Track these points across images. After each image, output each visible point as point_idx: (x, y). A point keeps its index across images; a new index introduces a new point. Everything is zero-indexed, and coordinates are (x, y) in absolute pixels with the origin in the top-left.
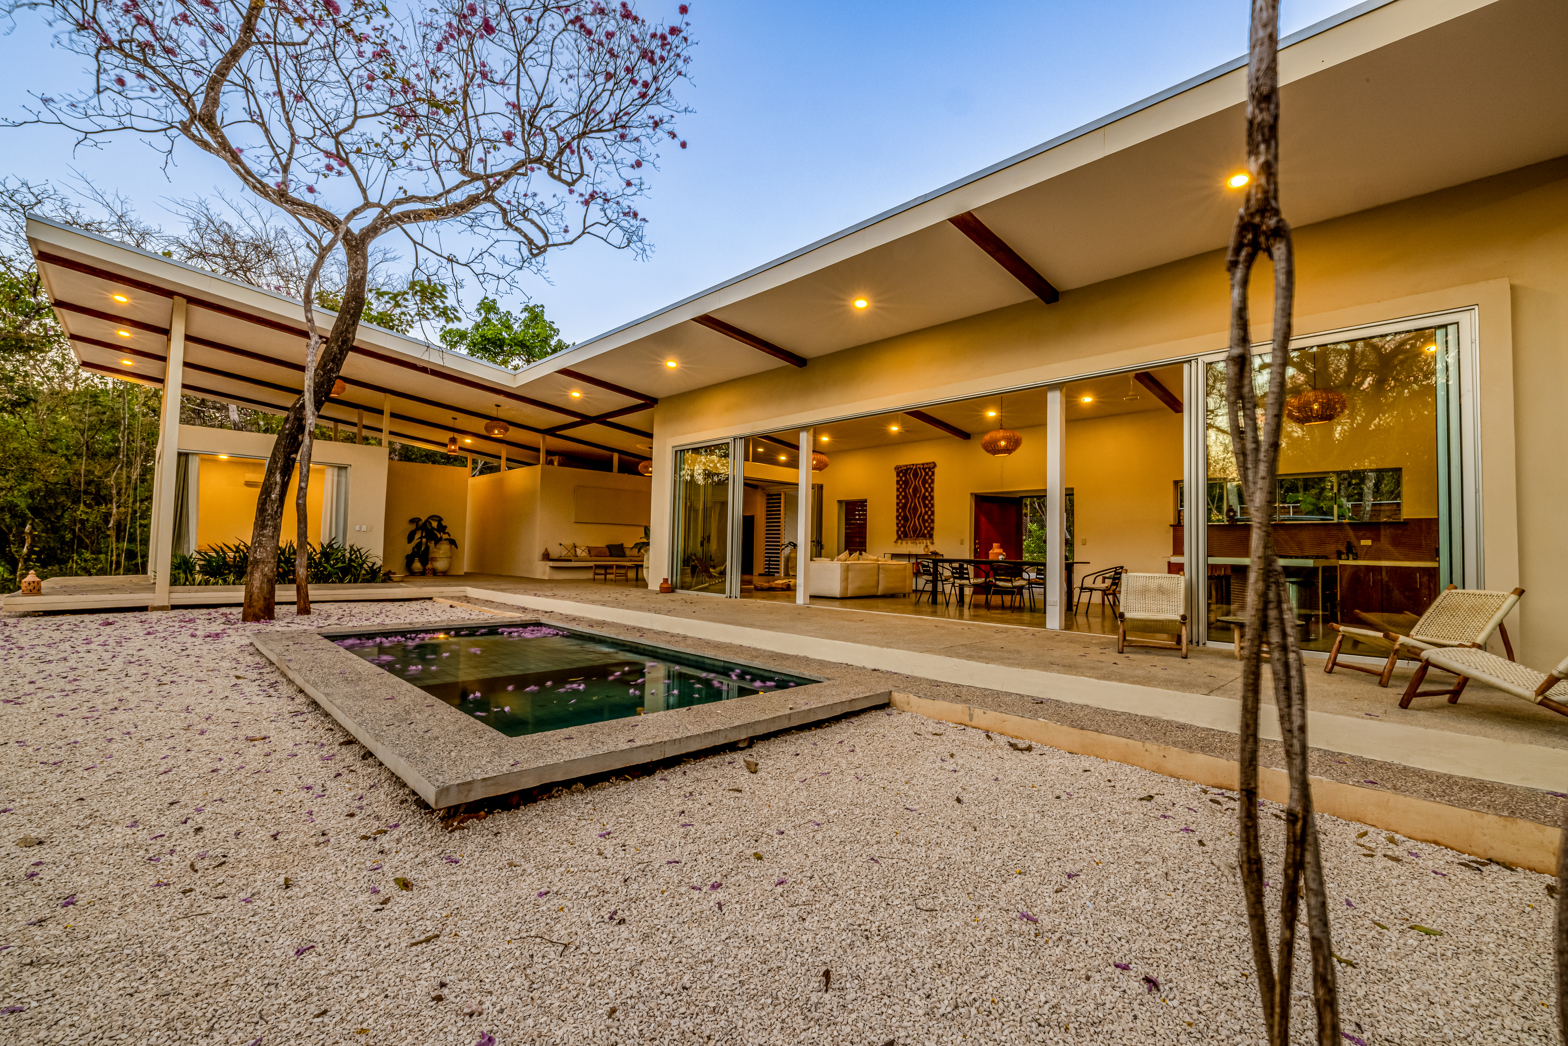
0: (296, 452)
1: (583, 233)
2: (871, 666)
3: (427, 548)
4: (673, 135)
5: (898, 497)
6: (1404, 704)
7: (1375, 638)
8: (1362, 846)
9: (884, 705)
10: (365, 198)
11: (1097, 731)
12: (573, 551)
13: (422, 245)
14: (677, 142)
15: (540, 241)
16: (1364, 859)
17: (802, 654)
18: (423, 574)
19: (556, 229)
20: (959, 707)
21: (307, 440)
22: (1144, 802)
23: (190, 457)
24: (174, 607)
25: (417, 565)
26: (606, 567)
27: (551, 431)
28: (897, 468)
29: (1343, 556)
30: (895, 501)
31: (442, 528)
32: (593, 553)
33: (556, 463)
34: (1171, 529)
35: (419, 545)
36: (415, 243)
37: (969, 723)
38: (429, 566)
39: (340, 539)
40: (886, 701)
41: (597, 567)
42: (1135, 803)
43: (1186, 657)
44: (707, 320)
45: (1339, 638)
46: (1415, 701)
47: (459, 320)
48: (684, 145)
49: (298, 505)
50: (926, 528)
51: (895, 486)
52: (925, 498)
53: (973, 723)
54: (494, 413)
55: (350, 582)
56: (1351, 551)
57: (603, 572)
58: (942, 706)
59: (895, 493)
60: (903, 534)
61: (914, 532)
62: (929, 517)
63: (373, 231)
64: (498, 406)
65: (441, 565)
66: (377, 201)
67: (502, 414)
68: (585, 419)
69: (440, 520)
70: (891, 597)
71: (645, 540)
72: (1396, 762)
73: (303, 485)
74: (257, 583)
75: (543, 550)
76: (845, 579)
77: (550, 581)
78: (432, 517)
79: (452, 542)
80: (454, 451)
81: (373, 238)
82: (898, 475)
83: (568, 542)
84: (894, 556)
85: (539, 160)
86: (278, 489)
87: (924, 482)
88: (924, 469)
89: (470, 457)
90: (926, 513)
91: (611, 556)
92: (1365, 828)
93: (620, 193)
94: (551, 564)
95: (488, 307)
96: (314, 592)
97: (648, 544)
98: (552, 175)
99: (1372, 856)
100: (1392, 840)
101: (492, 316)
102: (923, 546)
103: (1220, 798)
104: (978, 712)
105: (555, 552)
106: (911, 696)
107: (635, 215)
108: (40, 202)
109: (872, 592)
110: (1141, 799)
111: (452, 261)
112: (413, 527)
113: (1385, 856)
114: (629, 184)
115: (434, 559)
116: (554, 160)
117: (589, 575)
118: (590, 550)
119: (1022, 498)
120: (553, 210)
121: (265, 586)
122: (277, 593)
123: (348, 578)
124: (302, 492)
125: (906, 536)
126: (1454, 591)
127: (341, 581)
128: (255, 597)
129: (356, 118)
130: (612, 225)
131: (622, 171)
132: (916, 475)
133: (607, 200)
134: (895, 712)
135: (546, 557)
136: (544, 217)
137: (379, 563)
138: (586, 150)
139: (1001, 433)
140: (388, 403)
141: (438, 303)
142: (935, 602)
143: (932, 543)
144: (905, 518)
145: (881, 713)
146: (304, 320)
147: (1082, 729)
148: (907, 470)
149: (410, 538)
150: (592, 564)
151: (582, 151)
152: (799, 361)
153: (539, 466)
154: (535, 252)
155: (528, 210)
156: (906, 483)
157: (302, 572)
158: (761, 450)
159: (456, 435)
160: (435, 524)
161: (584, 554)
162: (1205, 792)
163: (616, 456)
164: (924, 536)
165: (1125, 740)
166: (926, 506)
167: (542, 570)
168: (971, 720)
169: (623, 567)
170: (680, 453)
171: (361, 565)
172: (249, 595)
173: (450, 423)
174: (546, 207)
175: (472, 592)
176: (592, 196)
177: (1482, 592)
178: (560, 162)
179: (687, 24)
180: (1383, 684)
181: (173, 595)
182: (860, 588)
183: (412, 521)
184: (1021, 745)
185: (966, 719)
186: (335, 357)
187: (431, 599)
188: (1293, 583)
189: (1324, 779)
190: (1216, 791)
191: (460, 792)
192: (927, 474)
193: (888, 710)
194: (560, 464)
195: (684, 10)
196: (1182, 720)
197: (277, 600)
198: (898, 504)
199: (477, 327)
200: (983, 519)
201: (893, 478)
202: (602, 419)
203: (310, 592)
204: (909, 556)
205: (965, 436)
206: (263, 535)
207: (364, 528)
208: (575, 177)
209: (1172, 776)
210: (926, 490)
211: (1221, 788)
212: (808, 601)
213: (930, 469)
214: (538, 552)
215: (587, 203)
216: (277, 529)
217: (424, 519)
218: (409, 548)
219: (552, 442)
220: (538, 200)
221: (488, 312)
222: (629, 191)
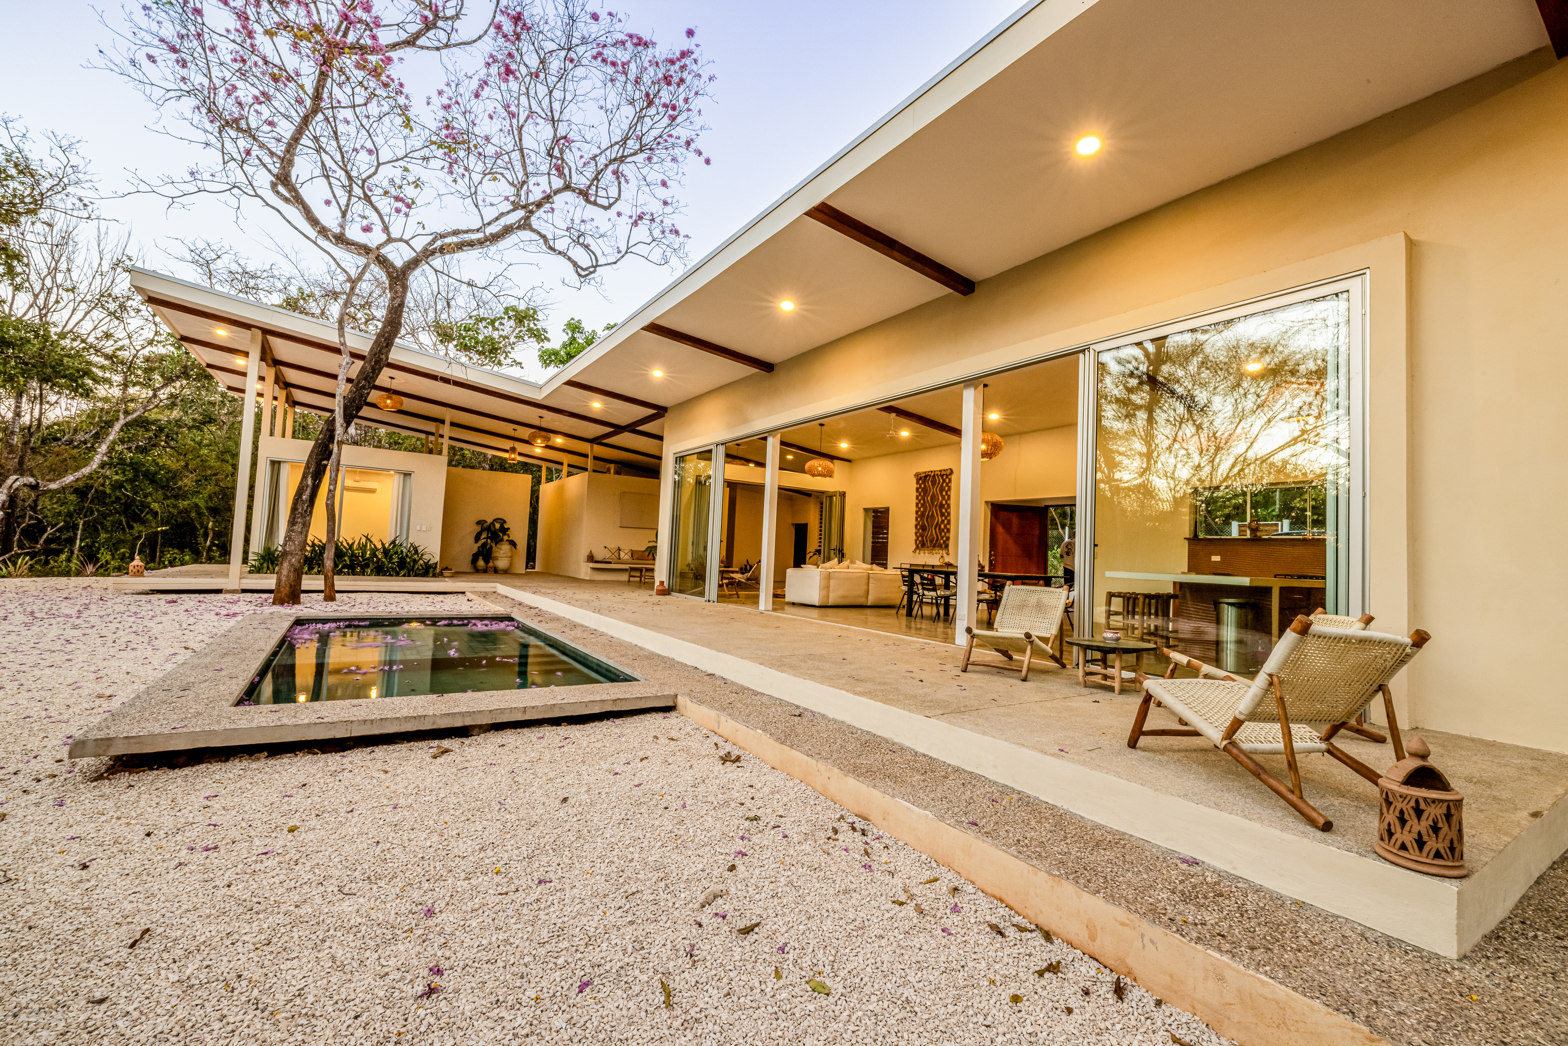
0: (328, 459)
1: (626, 252)
3: (491, 547)
4: (700, 153)
5: (917, 504)
6: (1132, 743)
12: (616, 554)
14: (702, 159)
18: (485, 571)
20: (713, 714)
21: (337, 448)
23: (282, 464)
24: (244, 591)
25: (481, 563)
27: (596, 441)
28: (916, 475)
30: (914, 509)
31: (505, 530)
32: (635, 556)
35: (485, 544)
36: (436, 271)
37: (718, 731)
38: (491, 564)
39: (404, 537)
40: (671, 704)
41: (632, 569)
44: (654, 328)
45: (1172, 666)
47: (548, 340)
48: (708, 162)
49: (327, 505)
50: (942, 538)
51: (915, 494)
52: (942, 506)
55: (404, 576)
57: (638, 574)
58: (703, 712)
59: (915, 501)
60: (922, 544)
61: (931, 541)
62: (946, 526)
63: (414, 264)
64: (541, 417)
65: (502, 563)
66: (399, 236)
68: (619, 429)
69: (503, 522)
70: (880, 607)
73: (332, 489)
74: (285, 572)
75: (588, 553)
76: (826, 587)
77: (591, 581)
78: (496, 520)
79: (513, 544)
81: (414, 269)
82: (917, 483)
83: (613, 546)
85: (568, 188)
86: (310, 491)
87: (942, 489)
88: (942, 476)
89: (544, 465)
90: (943, 521)
94: (592, 565)
95: (574, 327)
96: (341, 583)
98: (588, 201)
101: (577, 335)
102: (938, 557)
104: (723, 720)
105: (600, 554)
106: (687, 701)
107: (677, 232)
108: (219, 257)
109: (861, 601)
112: (478, 529)
113: (917, 906)
114: (665, 203)
115: (496, 558)
117: (624, 577)
118: (633, 553)
119: (1047, 507)
120: (609, 233)
121: (291, 575)
122: (304, 582)
123: (402, 573)
124: (331, 493)
125: (923, 545)
127: (398, 574)
128: (283, 583)
129: (379, 165)
130: (654, 244)
132: (934, 483)
133: (652, 220)
135: (591, 558)
136: (600, 241)
137: (437, 558)
139: (982, 437)
140: (448, 415)
141: (532, 325)
143: (947, 553)
144: (924, 528)
145: (658, 715)
148: (926, 477)
149: (477, 538)
150: (627, 567)
151: (620, 176)
152: (767, 366)
154: (583, 273)
155: (583, 234)
156: (925, 490)
157: (329, 563)
160: (498, 526)
161: (627, 557)
164: (940, 546)
166: (942, 515)
167: (584, 570)
168: (719, 727)
171: (415, 561)
172: (279, 583)
173: (511, 433)
174: (602, 231)
175: (500, 588)
176: (640, 218)
179: (697, 46)
181: (243, 581)
182: (843, 597)
183: (478, 523)
184: (731, 758)
185: (716, 726)
186: (368, 376)
187: (463, 593)
188: (1229, 604)
192: (944, 481)
194: (617, 473)
195: (690, 33)
197: (303, 588)
198: (917, 512)
199: (564, 346)
200: (1000, 529)
201: (912, 485)
202: (632, 428)
203: (337, 583)
206: (293, 531)
207: (424, 528)
208: (612, 200)
210: (943, 498)
212: (771, 608)
213: (947, 476)
214: (583, 554)
215: (635, 224)
216: (306, 526)
217: (489, 521)
218: (475, 548)
219: (599, 450)
220: (594, 224)
221: (573, 332)
222: (668, 209)
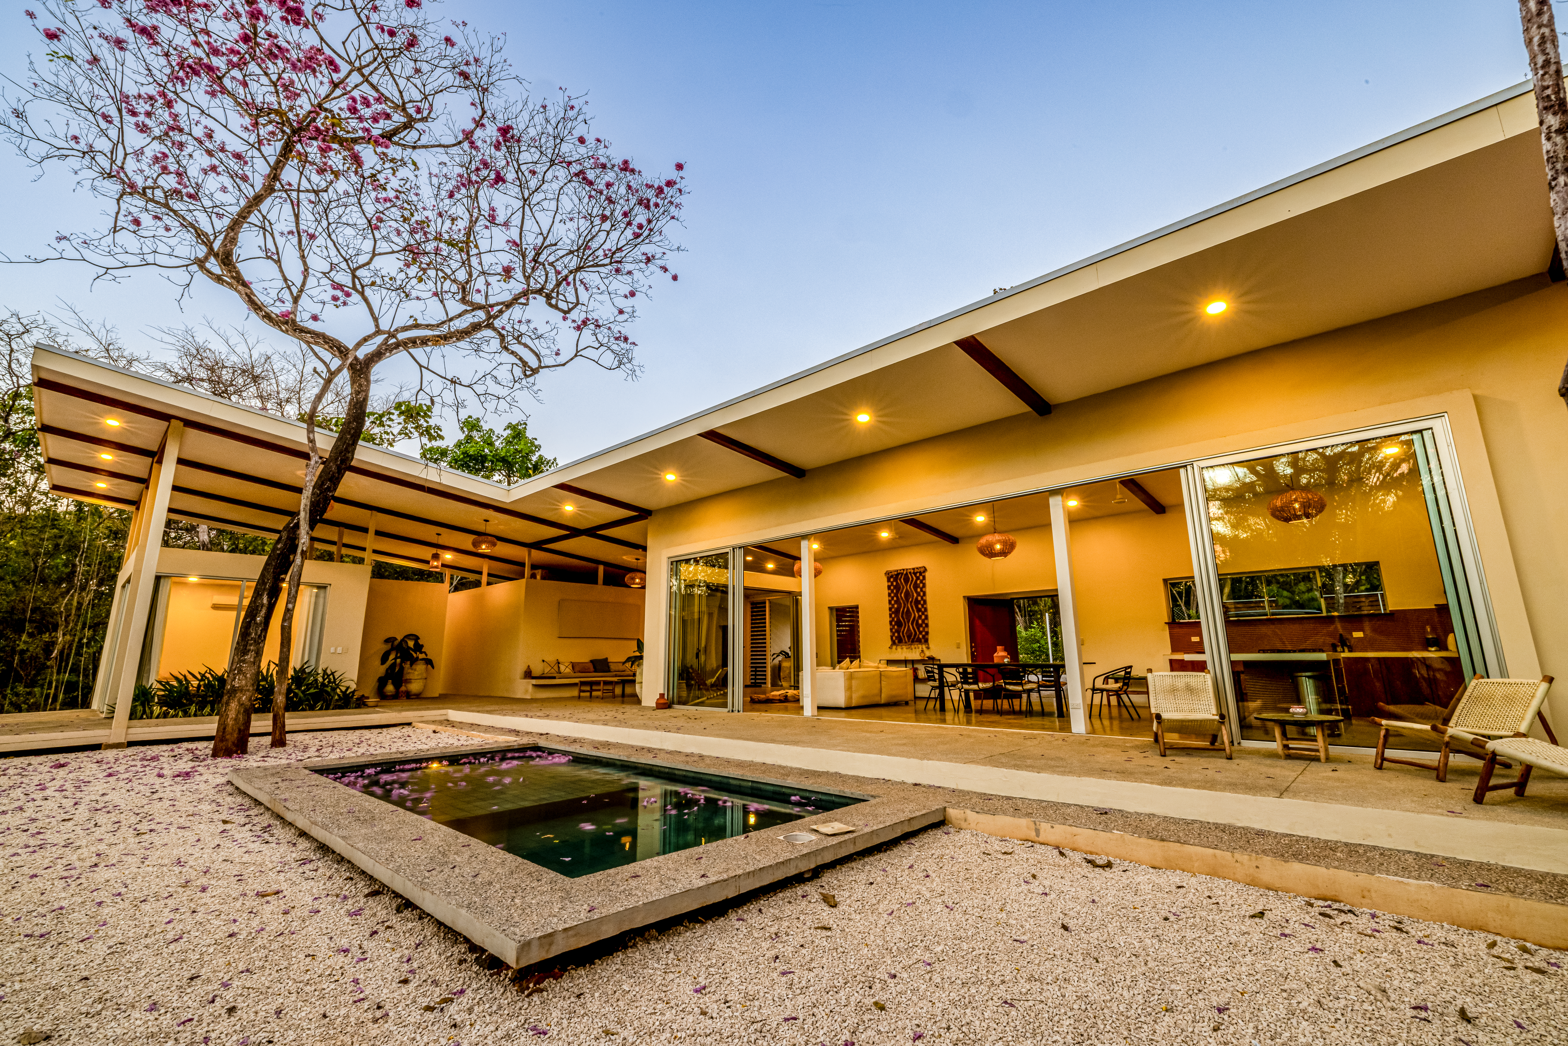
0: (286, 573)
1: (576, 356)
2: (911, 780)
3: (402, 669)
4: (665, 270)
5: (890, 602)
6: (1478, 799)
7: (1421, 731)
8: (1498, 957)
9: (940, 823)
10: (377, 326)
11: (1179, 842)
12: (556, 668)
13: (427, 369)
14: (668, 276)
15: (533, 362)
16: (1507, 972)
17: (832, 770)
18: (396, 696)
19: (548, 352)
20: (1024, 822)
21: (298, 560)
22: (1257, 920)
23: (162, 580)
24: (131, 744)
25: (390, 688)
26: (591, 684)
27: (538, 545)
28: (887, 573)
29: (1339, 649)
30: (887, 606)
31: (419, 648)
32: (577, 669)
33: (538, 577)
34: (1167, 627)
35: (393, 666)
36: (421, 366)
37: (1037, 839)
38: (403, 688)
39: (313, 662)
40: (942, 818)
41: (583, 683)
42: (1248, 921)
43: (1230, 758)
44: (715, 437)
45: (1383, 733)
46: (1489, 795)
47: (442, 438)
48: (675, 278)
49: (283, 627)
50: (921, 633)
51: (887, 592)
52: (917, 602)
53: (1041, 839)
54: (481, 528)
55: (321, 709)
56: (1344, 643)
57: (588, 688)
58: (1004, 821)
59: (887, 599)
60: (898, 639)
61: (909, 637)
62: (923, 621)
63: (378, 355)
64: (486, 521)
65: (415, 687)
66: (387, 328)
67: (490, 529)
68: (574, 532)
69: (416, 638)
70: (894, 704)
71: (638, 654)
72: (1492, 862)
73: (290, 606)
74: (232, 714)
75: (524, 668)
76: (849, 688)
77: (533, 700)
78: (408, 636)
79: (429, 662)
80: (436, 567)
81: (377, 362)
82: (889, 580)
83: (551, 658)
84: (890, 662)
85: (540, 291)
86: (264, 611)
87: (916, 586)
88: (915, 574)
89: (448, 573)
90: (920, 617)
91: (595, 671)
92: (1491, 938)
93: (612, 320)
94: (534, 682)
95: (471, 425)
96: (292, 721)
97: (641, 658)
98: (550, 305)
99: (1514, 969)
100: (1525, 950)
101: (474, 433)
102: (918, 651)
103: (1328, 911)
104: (1044, 826)
105: (537, 670)
106: (968, 812)
107: (626, 339)
109: (876, 700)
110: (1253, 916)
111: (455, 382)
112: (388, 647)
113: (1527, 968)
114: (621, 312)
115: (408, 681)
116: (552, 291)
117: (575, 692)
118: (574, 665)
119: (1013, 599)
120: (547, 335)
121: (241, 717)
122: (253, 723)
123: (319, 705)
124: (288, 614)
125: (900, 641)
126: (1482, 680)
127: (312, 708)
128: (229, 729)
129: (374, 254)
130: (603, 349)
131: (615, 300)
132: (907, 580)
133: (598, 326)
134: (952, 830)
135: (528, 674)
136: (537, 342)
137: (353, 686)
138: (582, 282)
139: (997, 537)
140: (375, 521)
141: (422, 422)
142: (943, 709)
143: (928, 648)
144: (899, 623)
145: (939, 833)
146: (306, 441)
147: (1163, 840)
148: (897, 575)
149: (384, 659)
150: (577, 681)
151: (578, 283)
152: (797, 472)
153: (523, 581)
154: (528, 372)
155: (521, 335)
156: (897, 587)
157: (280, 700)
158: (749, 558)
159: (440, 551)
160: (411, 644)
161: (568, 670)
162: (1311, 905)
163: (601, 568)
164: (919, 641)
165: (1211, 851)
166: (919, 610)
167: (524, 689)
168: (1038, 835)
169: (610, 683)
170: (676, 564)
171: (334, 690)
172: (222, 727)
173: (434, 539)
174: (539, 332)
175: (454, 715)
176: (584, 323)
177: (1506, 680)
178: (558, 292)
179: (683, 178)
180: (1441, 779)
181: (131, 731)
182: (864, 697)
183: (387, 641)
184: (1100, 862)
185: (1032, 835)
186: (333, 476)
187: (409, 724)
188: (1309, 677)
189: (1435, 883)
190: (1321, 903)
191: (541, 946)
192: (918, 578)
193: (945, 829)
194: (543, 578)
195: (679, 166)
196: (1258, 826)
197: (252, 730)
198: (890, 609)
199: (459, 445)
200: (977, 622)
201: (884, 583)
202: (592, 532)
203: (287, 722)
204: (905, 662)
205: (954, 540)
206: (244, 661)
207: (339, 650)
208: (571, 306)
209: (1269, 889)
210: (918, 594)
211: (1325, 900)
212: (816, 713)
213: (921, 573)
214: (519, 670)
215: (579, 329)
216: (259, 654)
217: (399, 638)
218: (382, 670)
219: (538, 555)
220: (532, 326)
221: (471, 430)
222: (621, 318)
